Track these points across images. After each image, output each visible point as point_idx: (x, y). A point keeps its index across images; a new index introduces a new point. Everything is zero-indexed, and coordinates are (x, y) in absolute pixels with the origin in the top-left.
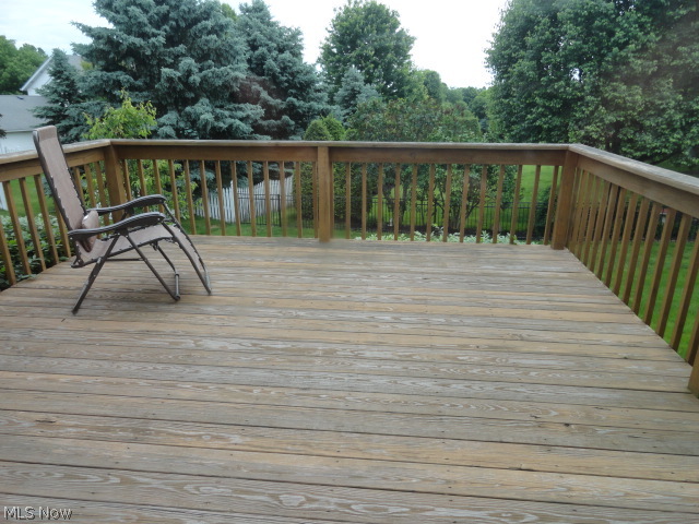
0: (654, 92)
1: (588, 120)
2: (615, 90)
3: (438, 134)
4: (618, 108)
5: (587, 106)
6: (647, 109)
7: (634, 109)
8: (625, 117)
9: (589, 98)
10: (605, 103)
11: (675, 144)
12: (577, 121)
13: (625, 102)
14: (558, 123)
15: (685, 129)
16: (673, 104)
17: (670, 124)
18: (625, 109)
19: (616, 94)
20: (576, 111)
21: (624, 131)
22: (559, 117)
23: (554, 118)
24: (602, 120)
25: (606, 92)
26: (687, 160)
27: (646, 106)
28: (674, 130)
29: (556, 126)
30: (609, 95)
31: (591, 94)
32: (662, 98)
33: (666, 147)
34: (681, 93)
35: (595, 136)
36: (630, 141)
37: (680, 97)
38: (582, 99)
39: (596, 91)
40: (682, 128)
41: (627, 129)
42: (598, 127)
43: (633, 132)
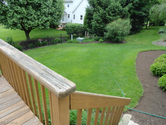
0: (28, 10)
1: (12, 17)
2: (17, 8)
4: (20, 13)
5: (11, 13)
6: (28, 14)
7: (24, 14)
8: (23, 16)
10: (16, 12)
11: (37, 23)
12: (9, 17)
13: (21, 12)
14: (4, 18)
15: (38, 19)
16: (33, 13)
17: (34, 18)
18: (22, 14)
19: (18, 9)
20: (8, 14)
21: (24, 20)
22: (3, 16)
23: (2, 16)
24: (16, 17)
25: (15, 9)
26: (41, 27)
27: (27, 13)
28: (36, 20)
29: (3, 19)
30: (16, 10)
31: (11, 9)
32: (30, 11)
33: (35, 24)
35: (16, 22)
36: (26, 23)
37: (35, 11)
38: (8, 10)
39: (11, 8)
41: (25, 19)
42: (16, 19)
43: (26, 20)
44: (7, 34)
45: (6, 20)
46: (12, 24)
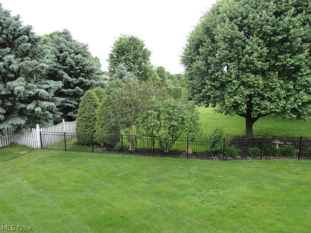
0: (268, 79)
1: (235, 93)
2: (248, 77)
3: (153, 100)
4: (250, 86)
5: (234, 86)
6: (265, 87)
7: (258, 88)
8: (254, 91)
9: (235, 81)
10: (243, 83)
11: (282, 107)
12: (229, 93)
13: (254, 84)
14: (219, 94)
15: (286, 98)
16: (279, 85)
17: (278, 95)
18: (253, 87)
19: (249, 79)
20: (228, 88)
21: (254, 99)
22: (219, 90)
23: (217, 91)
24: (242, 93)
25: (243, 78)
26: (289, 116)
27: (265, 86)
28: (280, 99)
29: (218, 96)
30: (245, 80)
31: (235, 79)
32: (272, 82)
33: (277, 108)
34: (282, 80)
35: (239, 102)
36: (258, 104)
37: (282, 82)
38: (230, 81)
39: (238, 78)
40: (285, 98)
41: (256, 98)
42: (240, 97)
43: (259, 100)
44: (211, 118)
45: (222, 97)
46: (231, 105)
